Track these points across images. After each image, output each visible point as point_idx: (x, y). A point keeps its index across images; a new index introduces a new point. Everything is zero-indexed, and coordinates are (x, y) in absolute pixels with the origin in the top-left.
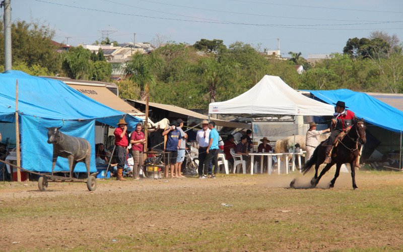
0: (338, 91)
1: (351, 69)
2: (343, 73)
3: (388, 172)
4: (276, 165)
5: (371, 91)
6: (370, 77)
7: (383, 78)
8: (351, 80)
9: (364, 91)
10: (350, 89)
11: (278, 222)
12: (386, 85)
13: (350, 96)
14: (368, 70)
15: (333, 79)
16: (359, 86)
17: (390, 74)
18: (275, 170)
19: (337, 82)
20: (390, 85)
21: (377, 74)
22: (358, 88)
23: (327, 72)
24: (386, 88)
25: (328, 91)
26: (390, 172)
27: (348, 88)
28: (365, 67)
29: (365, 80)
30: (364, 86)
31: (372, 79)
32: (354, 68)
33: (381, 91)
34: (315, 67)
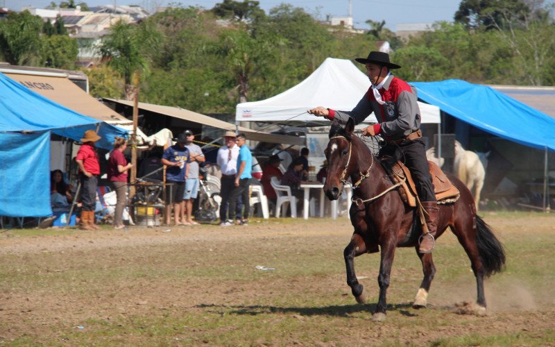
0: (445, 83)
1: (467, 47)
2: (453, 54)
3: (525, 213)
4: (345, 204)
5: (498, 83)
6: (497, 59)
7: (519, 62)
8: (467, 64)
9: (487, 83)
10: (465, 79)
11: (347, 294)
12: (522, 73)
13: (463, 92)
14: (494, 48)
15: (438, 64)
16: (480, 74)
17: (529, 54)
18: (343, 212)
19: (444, 69)
20: (530, 73)
21: (508, 55)
22: (478, 78)
23: (428, 52)
24: (523, 79)
25: (428, 84)
26: (528, 213)
27: (461, 78)
28: (489, 44)
29: (488, 65)
30: (487, 75)
31: (500, 63)
32: (470, 46)
33: (514, 83)
34: (409, 45)
